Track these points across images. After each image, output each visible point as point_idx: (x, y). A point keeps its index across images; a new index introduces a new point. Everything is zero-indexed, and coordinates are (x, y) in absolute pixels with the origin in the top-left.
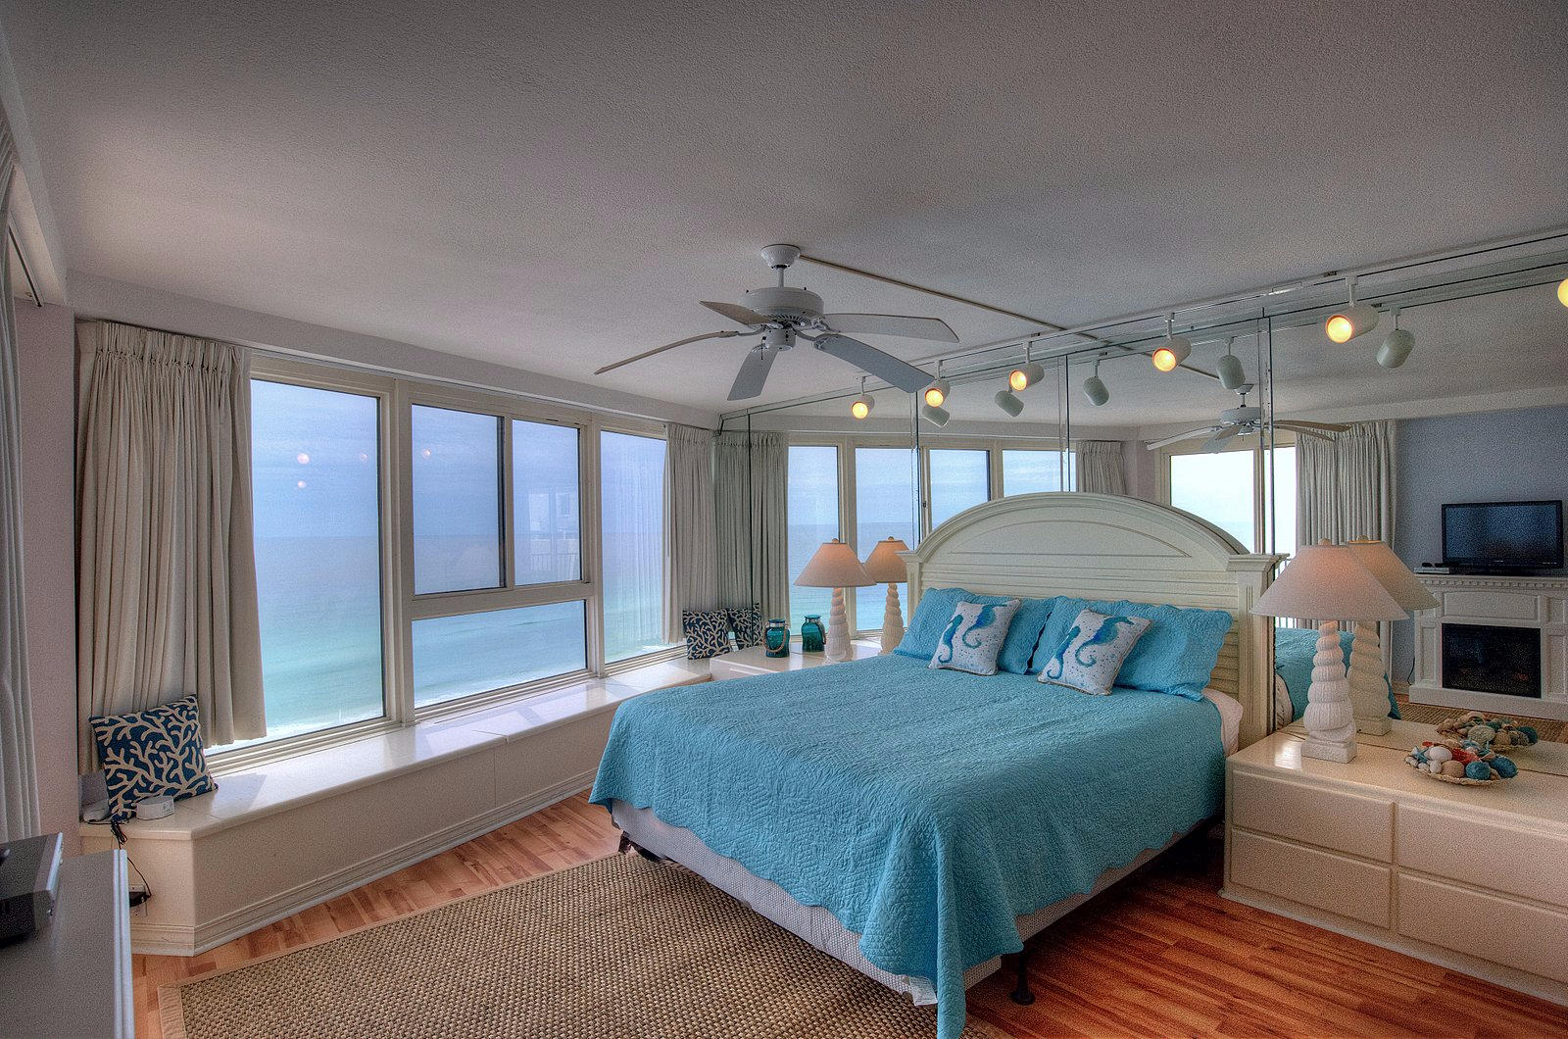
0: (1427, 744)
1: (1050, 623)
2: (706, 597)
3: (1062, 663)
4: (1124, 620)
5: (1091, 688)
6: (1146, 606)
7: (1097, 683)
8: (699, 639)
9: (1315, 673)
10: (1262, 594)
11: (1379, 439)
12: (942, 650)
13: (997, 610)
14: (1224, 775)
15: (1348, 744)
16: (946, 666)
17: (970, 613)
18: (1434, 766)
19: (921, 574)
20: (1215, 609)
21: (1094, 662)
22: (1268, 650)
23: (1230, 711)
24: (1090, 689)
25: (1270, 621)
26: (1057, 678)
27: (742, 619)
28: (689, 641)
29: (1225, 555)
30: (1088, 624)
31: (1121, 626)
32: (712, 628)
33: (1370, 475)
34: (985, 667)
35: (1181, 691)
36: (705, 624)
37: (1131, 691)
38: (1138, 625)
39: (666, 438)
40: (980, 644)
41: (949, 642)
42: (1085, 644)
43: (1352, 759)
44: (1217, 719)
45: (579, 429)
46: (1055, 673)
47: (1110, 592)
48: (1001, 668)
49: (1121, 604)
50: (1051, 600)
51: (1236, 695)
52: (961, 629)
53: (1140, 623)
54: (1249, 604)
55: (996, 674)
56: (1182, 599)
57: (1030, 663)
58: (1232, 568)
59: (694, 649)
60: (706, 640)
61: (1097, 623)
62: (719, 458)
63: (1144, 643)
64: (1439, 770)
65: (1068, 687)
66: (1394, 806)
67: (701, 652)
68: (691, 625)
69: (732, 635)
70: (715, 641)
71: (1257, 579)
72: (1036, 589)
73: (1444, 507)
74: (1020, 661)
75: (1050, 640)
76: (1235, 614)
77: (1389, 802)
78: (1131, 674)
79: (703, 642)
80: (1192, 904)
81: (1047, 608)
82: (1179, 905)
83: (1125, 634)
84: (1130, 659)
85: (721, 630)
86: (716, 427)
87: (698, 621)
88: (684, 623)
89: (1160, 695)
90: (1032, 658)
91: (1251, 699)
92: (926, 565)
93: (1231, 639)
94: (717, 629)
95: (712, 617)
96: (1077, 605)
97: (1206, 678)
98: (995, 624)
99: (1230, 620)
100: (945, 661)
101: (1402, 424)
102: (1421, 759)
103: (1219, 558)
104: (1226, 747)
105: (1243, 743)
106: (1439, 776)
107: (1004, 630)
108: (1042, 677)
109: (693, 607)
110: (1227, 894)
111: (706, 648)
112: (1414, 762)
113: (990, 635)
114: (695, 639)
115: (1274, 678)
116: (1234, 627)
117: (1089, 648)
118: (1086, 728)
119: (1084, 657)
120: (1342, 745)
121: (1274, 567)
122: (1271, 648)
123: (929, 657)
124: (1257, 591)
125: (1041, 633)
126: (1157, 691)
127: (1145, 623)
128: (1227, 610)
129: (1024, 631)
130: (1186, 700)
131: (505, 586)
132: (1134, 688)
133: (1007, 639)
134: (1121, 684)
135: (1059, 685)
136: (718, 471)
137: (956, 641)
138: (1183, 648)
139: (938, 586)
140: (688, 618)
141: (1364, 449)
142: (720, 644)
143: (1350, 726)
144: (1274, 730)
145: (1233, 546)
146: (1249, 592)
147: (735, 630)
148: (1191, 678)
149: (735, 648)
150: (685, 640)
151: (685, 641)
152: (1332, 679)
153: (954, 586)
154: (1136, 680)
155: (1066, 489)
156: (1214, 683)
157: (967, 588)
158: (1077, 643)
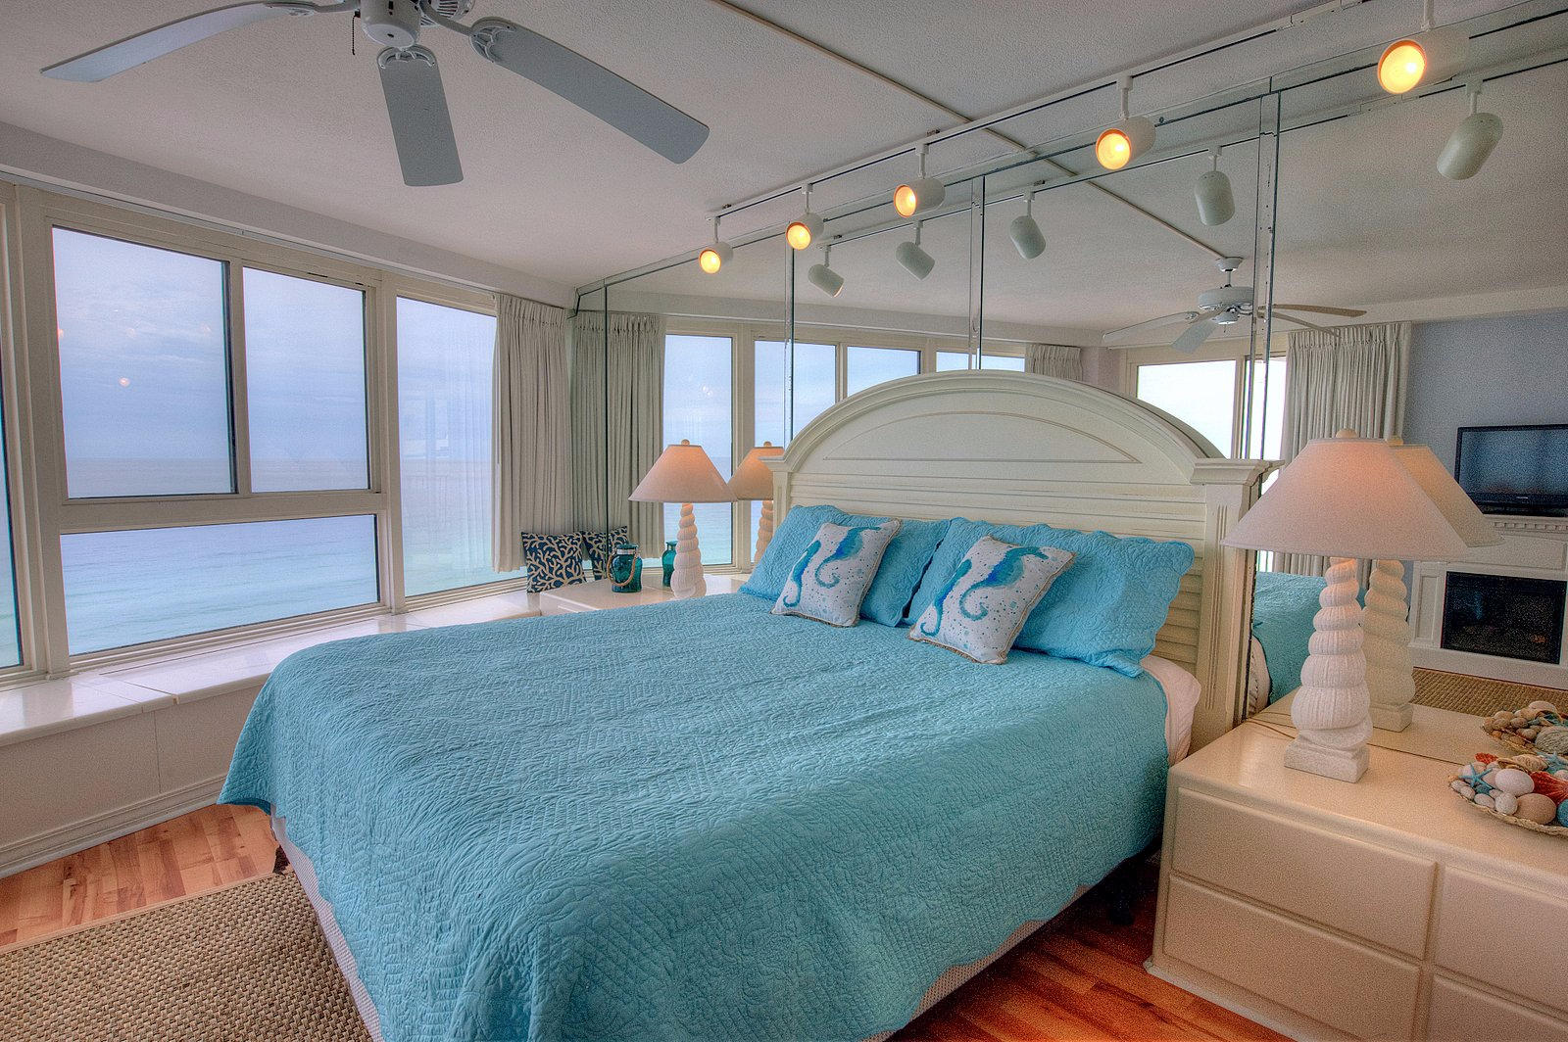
0: (1484, 758)
1: (938, 556)
2: (556, 517)
3: (941, 612)
4: (1036, 552)
5: (977, 652)
6: (1070, 533)
7: (986, 645)
8: (542, 567)
9: (1316, 641)
10: (1241, 516)
11: (1388, 349)
12: (789, 589)
13: (866, 535)
14: (1165, 790)
15: (1359, 753)
16: (792, 612)
17: (829, 537)
18: (1503, 803)
19: (790, 487)
20: (1171, 540)
21: (984, 614)
22: (1244, 602)
23: (1180, 691)
24: (976, 654)
25: (1249, 557)
26: (933, 634)
27: (600, 545)
28: (530, 570)
29: (1189, 457)
30: (984, 556)
31: (1029, 562)
32: (559, 554)
33: (1374, 387)
34: (844, 616)
35: (1110, 661)
36: (551, 550)
37: (1036, 658)
38: (1054, 559)
39: (496, 313)
40: (837, 581)
41: (798, 578)
42: (975, 586)
43: (1364, 775)
44: (1162, 706)
45: (364, 292)
46: (930, 627)
47: (1020, 513)
48: (865, 616)
49: (1036, 530)
50: (944, 522)
51: (1191, 666)
52: (817, 560)
53: (1057, 558)
54: (1221, 531)
55: (855, 625)
56: (1124, 525)
57: (906, 612)
58: (1199, 478)
59: (535, 580)
60: (551, 569)
61: (995, 555)
62: (577, 344)
63: (1061, 587)
64: (1513, 809)
65: (949, 649)
66: (1436, 870)
67: (544, 584)
68: (532, 550)
69: (587, 564)
70: (563, 571)
71: (1235, 495)
72: (924, 509)
73: (1461, 430)
74: (892, 608)
75: (934, 580)
76: (1198, 546)
77: (1428, 862)
78: (1039, 632)
79: (547, 572)
80: (1101, 987)
81: (937, 535)
82: (1081, 987)
83: (1034, 574)
84: (1039, 612)
85: (572, 558)
86: (572, 305)
87: (542, 545)
88: (525, 548)
89: (1078, 667)
90: (910, 602)
91: (1214, 671)
92: (797, 476)
93: (1190, 585)
94: (566, 556)
95: (560, 542)
96: (974, 530)
97: (1150, 643)
98: (860, 554)
99: (1191, 555)
100: (792, 605)
101: (1419, 328)
102: (1479, 787)
103: (1179, 466)
104: (1172, 746)
105: (1197, 742)
106: (1512, 820)
107: (874, 562)
108: (915, 633)
109: (538, 528)
110: (1157, 969)
111: (550, 578)
112: (1467, 792)
113: (854, 570)
114: (537, 568)
115: (1250, 642)
116: (1196, 567)
117: (979, 592)
118: (939, 726)
119: (971, 606)
120: (1350, 754)
121: (1261, 478)
122: (1249, 599)
123: (773, 598)
124: (1232, 515)
125: (926, 568)
126: (1076, 659)
127: (1066, 557)
128: (1184, 541)
129: (901, 568)
130: (1116, 675)
131: (237, 492)
132: (1043, 653)
133: (878, 575)
134: (1024, 647)
135: (936, 645)
136: (576, 361)
137: (808, 577)
138: (1117, 595)
139: (807, 503)
140: (530, 541)
141: (1370, 359)
142: (569, 575)
143: (1364, 726)
144: (1244, 718)
145: (1201, 447)
146: (1221, 514)
147: (592, 557)
148: (1125, 643)
149: (591, 579)
150: (526, 568)
151: (523, 571)
152: (1343, 651)
153: (823, 503)
154: (1046, 641)
155: (973, 368)
156: (1162, 648)
157: (838, 504)
158: (964, 583)
